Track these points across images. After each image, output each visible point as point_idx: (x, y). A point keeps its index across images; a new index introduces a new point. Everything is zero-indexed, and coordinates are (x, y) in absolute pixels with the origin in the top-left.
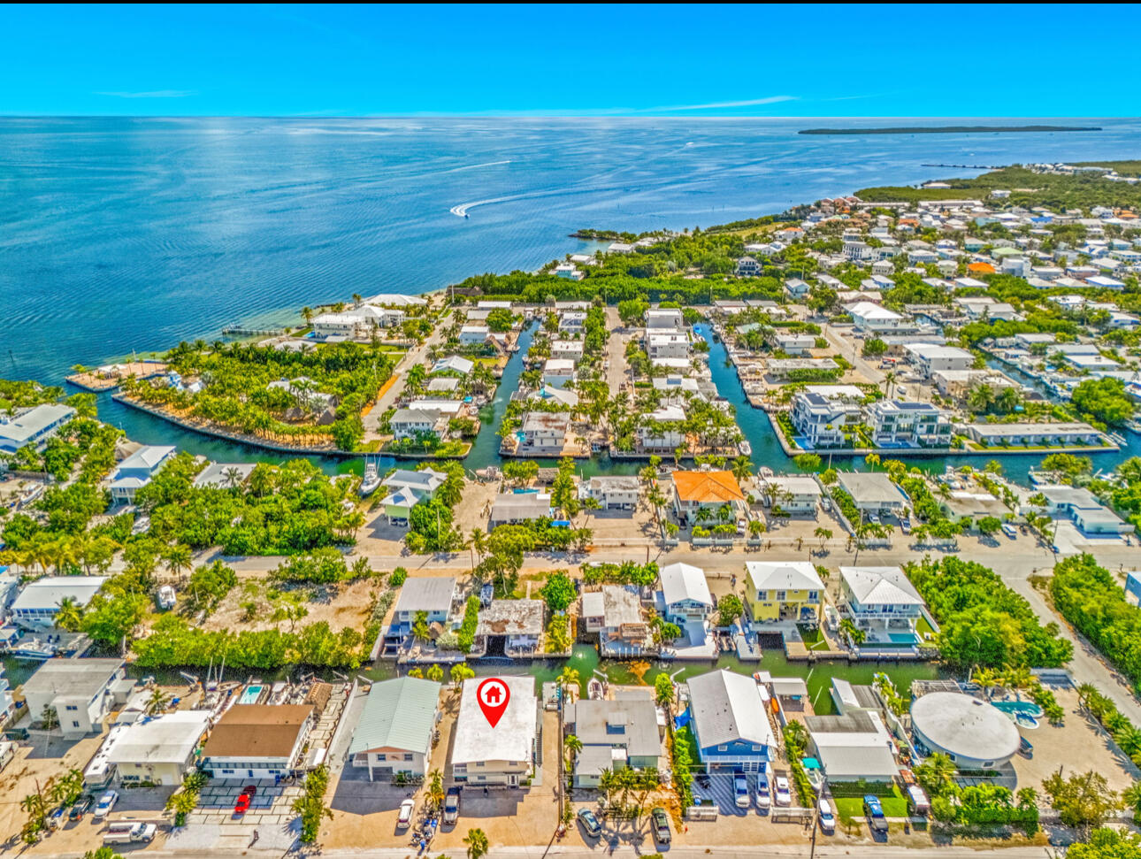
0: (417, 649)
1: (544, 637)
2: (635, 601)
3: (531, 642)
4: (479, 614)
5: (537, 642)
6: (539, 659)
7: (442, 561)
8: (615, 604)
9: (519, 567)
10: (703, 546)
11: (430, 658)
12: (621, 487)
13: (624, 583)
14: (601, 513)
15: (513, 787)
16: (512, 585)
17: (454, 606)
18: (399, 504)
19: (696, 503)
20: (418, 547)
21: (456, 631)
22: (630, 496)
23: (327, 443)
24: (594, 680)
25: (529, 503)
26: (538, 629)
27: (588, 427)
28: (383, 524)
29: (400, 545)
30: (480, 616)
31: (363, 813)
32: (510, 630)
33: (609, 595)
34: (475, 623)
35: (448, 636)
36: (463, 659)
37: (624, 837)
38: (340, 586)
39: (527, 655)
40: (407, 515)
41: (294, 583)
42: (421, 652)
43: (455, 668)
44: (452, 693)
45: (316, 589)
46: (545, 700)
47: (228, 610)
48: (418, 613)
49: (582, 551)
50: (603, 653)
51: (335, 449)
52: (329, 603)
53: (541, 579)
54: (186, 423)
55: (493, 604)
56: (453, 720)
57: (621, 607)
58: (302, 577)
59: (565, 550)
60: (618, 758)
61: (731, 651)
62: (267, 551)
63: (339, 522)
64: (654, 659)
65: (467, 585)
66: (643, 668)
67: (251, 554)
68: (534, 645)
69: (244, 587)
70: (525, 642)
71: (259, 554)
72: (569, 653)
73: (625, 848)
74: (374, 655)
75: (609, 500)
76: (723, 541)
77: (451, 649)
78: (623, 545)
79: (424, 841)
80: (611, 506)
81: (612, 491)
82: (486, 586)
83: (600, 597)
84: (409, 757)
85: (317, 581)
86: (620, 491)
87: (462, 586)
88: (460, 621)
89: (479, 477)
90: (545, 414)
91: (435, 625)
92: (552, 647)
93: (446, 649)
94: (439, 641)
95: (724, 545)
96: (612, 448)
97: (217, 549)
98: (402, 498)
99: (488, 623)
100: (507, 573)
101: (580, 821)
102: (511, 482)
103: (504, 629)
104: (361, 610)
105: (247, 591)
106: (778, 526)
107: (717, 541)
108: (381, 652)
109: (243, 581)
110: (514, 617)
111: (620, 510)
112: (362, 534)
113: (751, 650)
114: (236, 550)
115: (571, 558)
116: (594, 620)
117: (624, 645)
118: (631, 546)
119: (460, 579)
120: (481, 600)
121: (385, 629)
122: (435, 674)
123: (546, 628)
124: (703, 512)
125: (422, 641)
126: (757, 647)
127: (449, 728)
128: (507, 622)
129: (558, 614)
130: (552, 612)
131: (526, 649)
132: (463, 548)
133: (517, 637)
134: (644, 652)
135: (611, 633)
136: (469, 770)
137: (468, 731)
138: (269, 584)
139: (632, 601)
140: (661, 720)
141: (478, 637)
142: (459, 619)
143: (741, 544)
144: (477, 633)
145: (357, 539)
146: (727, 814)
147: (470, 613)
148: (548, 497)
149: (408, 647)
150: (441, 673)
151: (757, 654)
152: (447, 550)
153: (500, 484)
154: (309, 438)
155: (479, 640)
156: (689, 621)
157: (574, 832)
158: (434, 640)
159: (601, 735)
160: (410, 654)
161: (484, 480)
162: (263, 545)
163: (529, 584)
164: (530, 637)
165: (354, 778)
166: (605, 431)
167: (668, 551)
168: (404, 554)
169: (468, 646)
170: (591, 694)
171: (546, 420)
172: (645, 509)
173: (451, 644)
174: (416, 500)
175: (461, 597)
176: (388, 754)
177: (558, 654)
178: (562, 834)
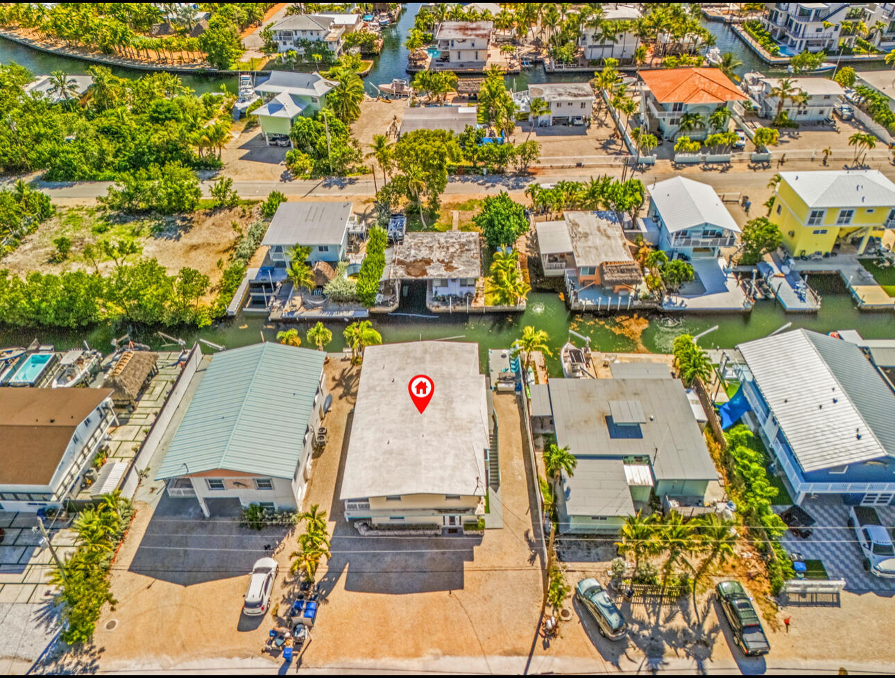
0: (298, 300)
1: (484, 283)
2: (616, 231)
3: (465, 290)
4: (385, 251)
5: (474, 291)
6: (478, 314)
7: (335, 187)
8: (586, 235)
9: (441, 190)
10: (691, 164)
11: (315, 313)
12: (570, 94)
13: (593, 208)
14: (543, 129)
15: (453, 531)
16: (432, 217)
17: (350, 243)
18: (277, 114)
19: (678, 107)
20: (303, 170)
21: (355, 275)
22: (583, 105)
23: (198, 60)
24: (569, 346)
25: (449, 116)
26: (475, 272)
27: (514, 42)
28: (260, 144)
29: (281, 168)
30: (388, 254)
31: (185, 585)
32: (433, 272)
33: (576, 225)
34: (382, 263)
35: (342, 282)
36: (366, 314)
37: (671, 635)
38: (195, 217)
39: (459, 308)
40: (287, 130)
41: (134, 213)
42: (303, 304)
43: (350, 328)
44: (348, 365)
45: (162, 221)
46: (494, 377)
47: (35, 248)
48: (295, 247)
49: (524, 174)
50: (574, 306)
51: (207, 66)
52: (178, 238)
53: (472, 208)
54: (38, 45)
55: (406, 238)
56: (348, 408)
57: (596, 240)
58: (142, 205)
59: (501, 172)
60: (638, 481)
61: (767, 299)
62: (102, 176)
63: (195, 135)
64: (652, 313)
65: (370, 215)
66: (637, 326)
67: (82, 179)
68: (469, 294)
69: (64, 218)
70: (456, 290)
71: (93, 179)
72: (522, 305)
73: (678, 662)
74: (233, 308)
75: (555, 112)
76: (718, 157)
77: (347, 301)
78: (579, 165)
79: (290, 644)
80: (558, 121)
81: (558, 99)
82: (394, 216)
83: (562, 228)
84: (265, 483)
85: (162, 211)
86: (570, 99)
87: (363, 217)
88: (359, 262)
89: (383, 92)
90: (462, 23)
91: (321, 266)
92: (497, 297)
93: (339, 300)
94: (328, 288)
95: (719, 163)
96: (547, 61)
97: (39, 173)
98: (280, 107)
99: (400, 263)
100: (424, 200)
101: (581, 602)
102: (423, 99)
103: (424, 272)
104: (221, 248)
105: (67, 222)
106: (786, 138)
107: (709, 156)
108: (243, 305)
109: (64, 211)
110: (438, 255)
111: (569, 125)
112: (229, 153)
113: (801, 298)
114: (63, 174)
115: (511, 182)
116: (553, 258)
117: (605, 294)
118: (590, 167)
119: (361, 209)
120: (388, 233)
121: (252, 273)
122: (319, 337)
123: (485, 271)
124: (688, 120)
125: (303, 290)
126: (808, 293)
127: (343, 421)
128: (428, 262)
129: (502, 250)
130: (493, 249)
131: (457, 300)
132: (363, 171)
133: (444, 283)
134: (636, 303)
135: (583, 276)
136: (372, 506)
137: (370, 435)
138: (99, 215)
139: (610, 232)
140: (699, 412)
141: (386, 282)
142: (358, 259)
143: (741, 161)
144: (384, 277)
145: (223, 160)
146: (860, 592)
147: (374, 249)
148: (473, 110)
149: (284, 297)
150: (330, 336)
151: (811, 303)
152: (342, 174)
153: (409, 101)
154: (176, 55)
155: (388, 287)
156: (695, 258)
157: (573, 628)
158: (320, 287)
159: (601, 442)
160: (287, 307)
161: (389, 96)
162: (99, 168)
163: (456, 214)
164: (463, 283)
165: (177, 512)
166: (537, 43)
167: (643, 171)
168: (285, 178)
169: (373, 295)
170: (566, 366)
171: (464, 29)
172: (601, 124)
173: (347, 292)
174: (299, 110)
175: (361, 228)
176: (226, 479)
177: (505, 307)
178: (552, 633)
